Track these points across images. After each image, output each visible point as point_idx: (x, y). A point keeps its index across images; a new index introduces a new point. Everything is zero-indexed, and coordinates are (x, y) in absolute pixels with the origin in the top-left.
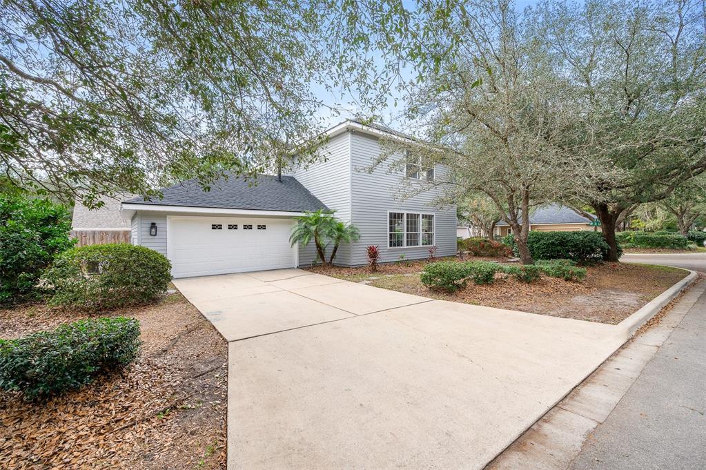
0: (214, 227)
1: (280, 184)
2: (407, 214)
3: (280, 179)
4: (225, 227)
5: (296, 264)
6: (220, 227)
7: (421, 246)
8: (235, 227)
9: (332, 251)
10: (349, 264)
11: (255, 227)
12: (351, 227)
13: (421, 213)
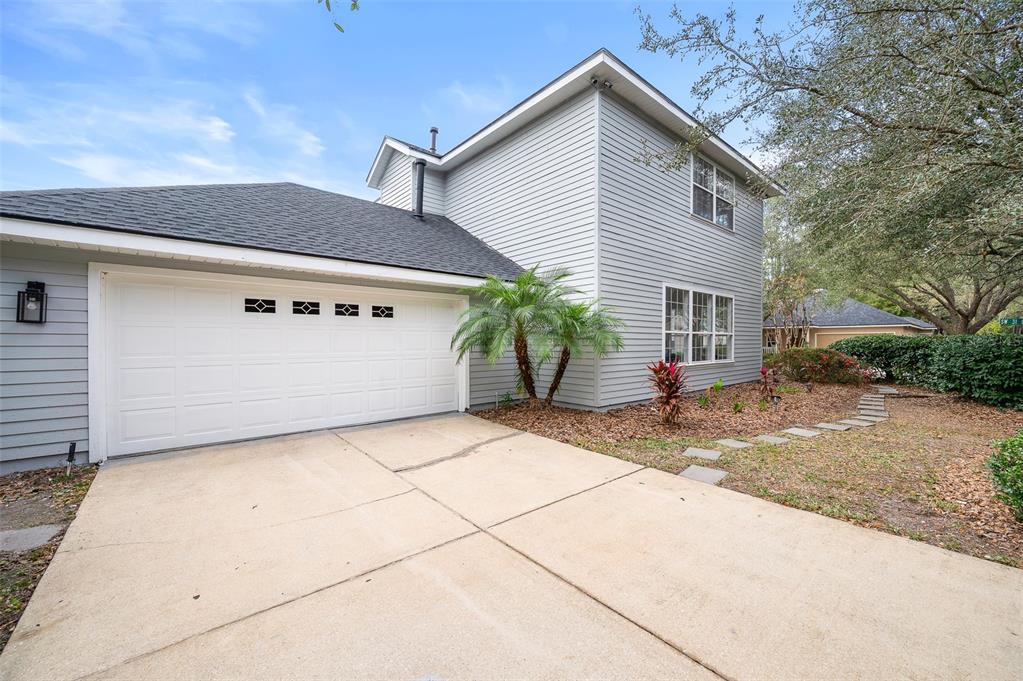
0: (252, 306)
1: (420, 223)
2: (695, 293)
3: (420, 215)
4: (284, 307)
5: (463, 403)
6: (269, 307)
7: (714, 361)
8: (313, 309)
9: (553, 373)
10: (591, 403)
11: (365, 311)
12: (597, 316)
13: (715, 293)
